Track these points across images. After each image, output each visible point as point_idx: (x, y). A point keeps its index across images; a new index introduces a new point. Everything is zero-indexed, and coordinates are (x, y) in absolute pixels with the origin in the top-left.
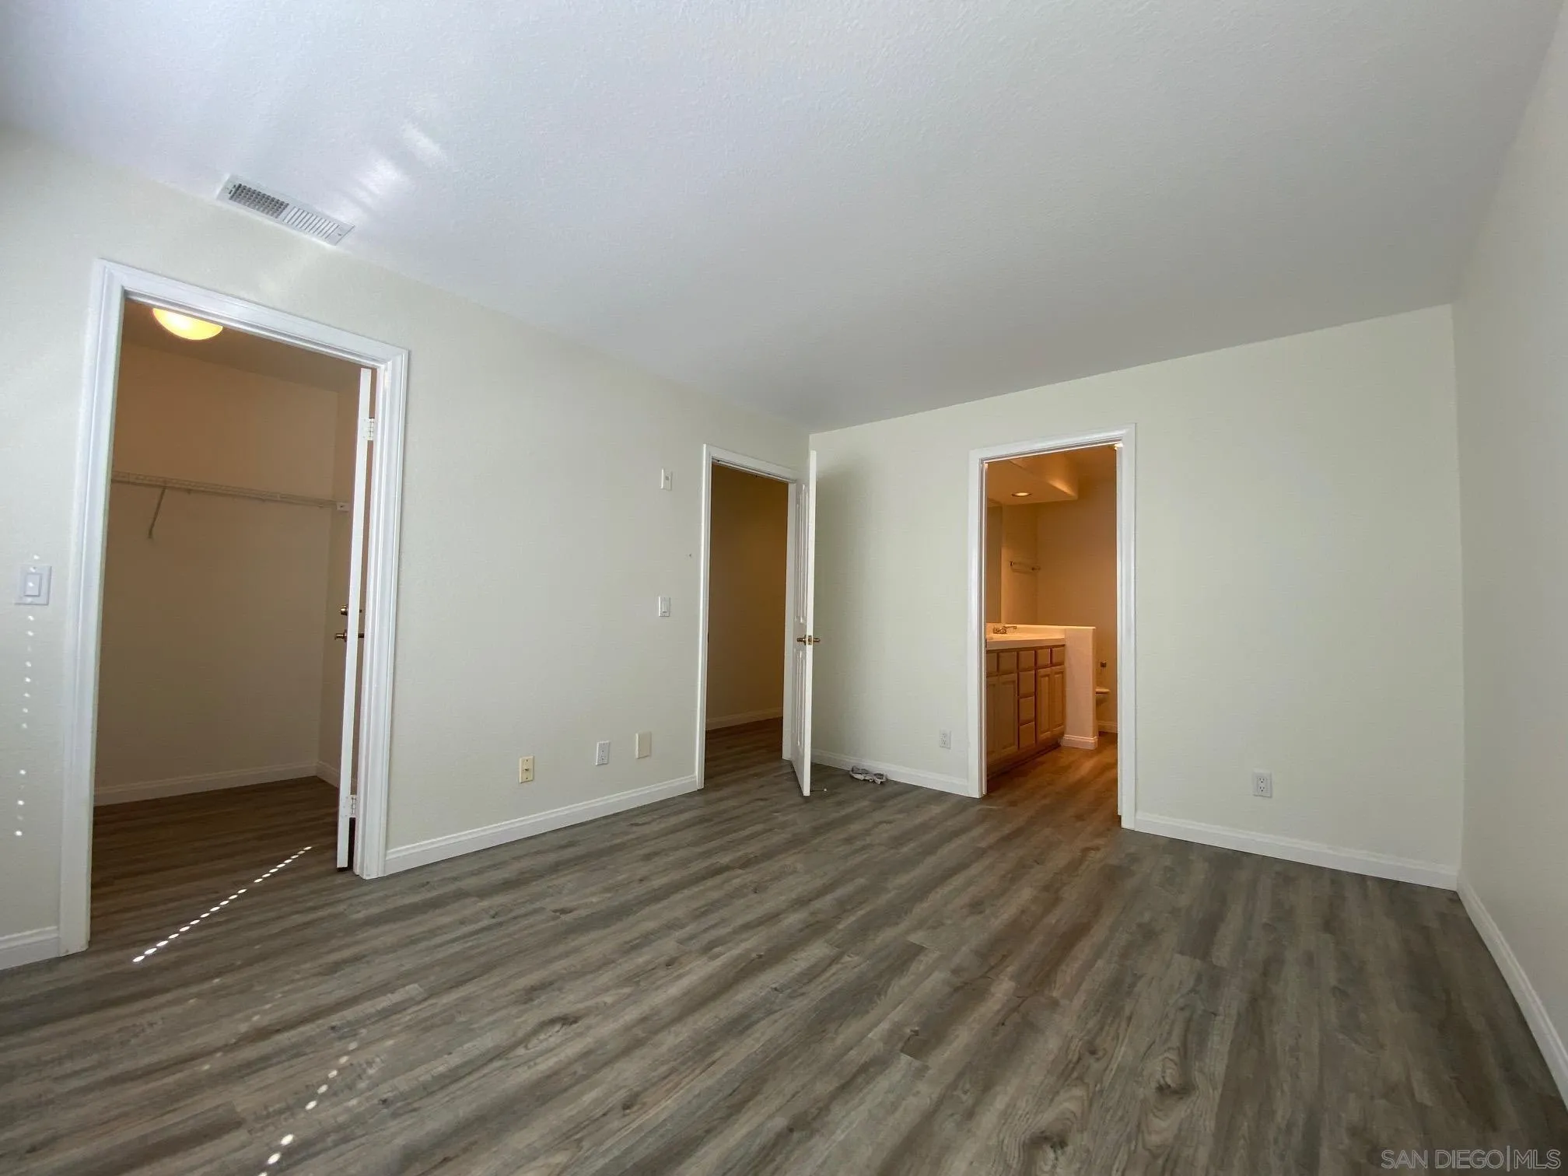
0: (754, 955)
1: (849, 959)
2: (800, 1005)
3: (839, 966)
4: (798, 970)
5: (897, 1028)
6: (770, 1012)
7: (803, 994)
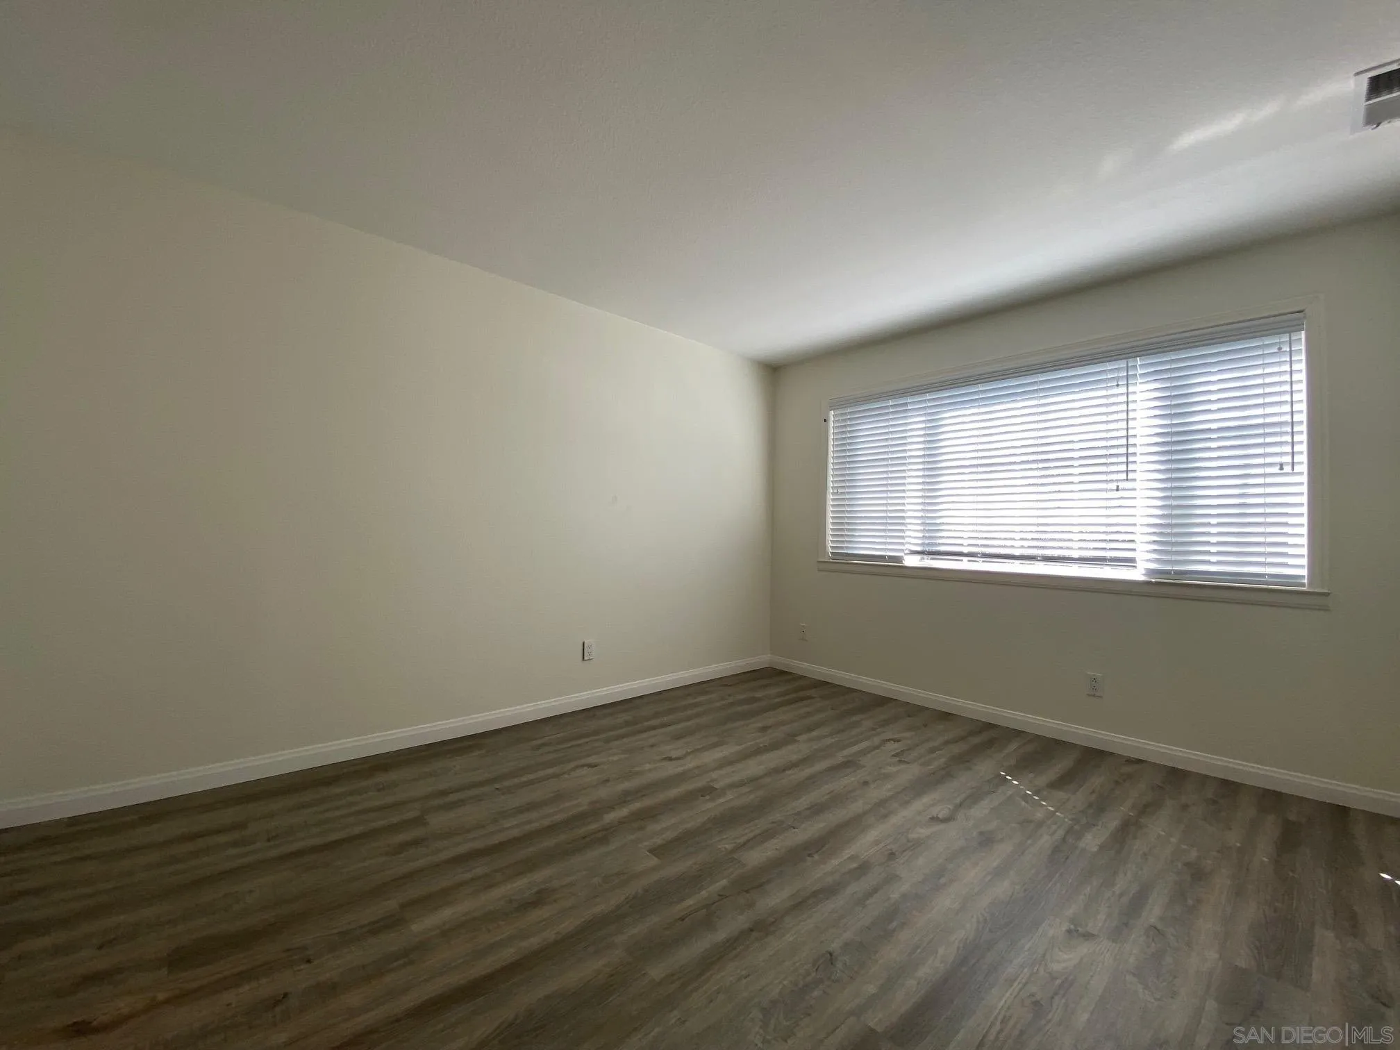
0: (816, 857)
1: (727, 846)
2: (777, 816)
3: (738, 841)
4: (774, 841)
5: (712, 800)
6: (799, 813)
7: (773, 823)
